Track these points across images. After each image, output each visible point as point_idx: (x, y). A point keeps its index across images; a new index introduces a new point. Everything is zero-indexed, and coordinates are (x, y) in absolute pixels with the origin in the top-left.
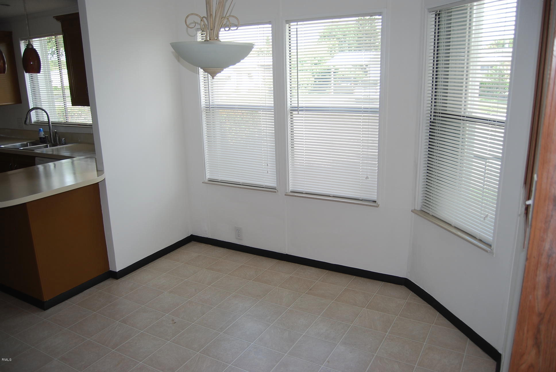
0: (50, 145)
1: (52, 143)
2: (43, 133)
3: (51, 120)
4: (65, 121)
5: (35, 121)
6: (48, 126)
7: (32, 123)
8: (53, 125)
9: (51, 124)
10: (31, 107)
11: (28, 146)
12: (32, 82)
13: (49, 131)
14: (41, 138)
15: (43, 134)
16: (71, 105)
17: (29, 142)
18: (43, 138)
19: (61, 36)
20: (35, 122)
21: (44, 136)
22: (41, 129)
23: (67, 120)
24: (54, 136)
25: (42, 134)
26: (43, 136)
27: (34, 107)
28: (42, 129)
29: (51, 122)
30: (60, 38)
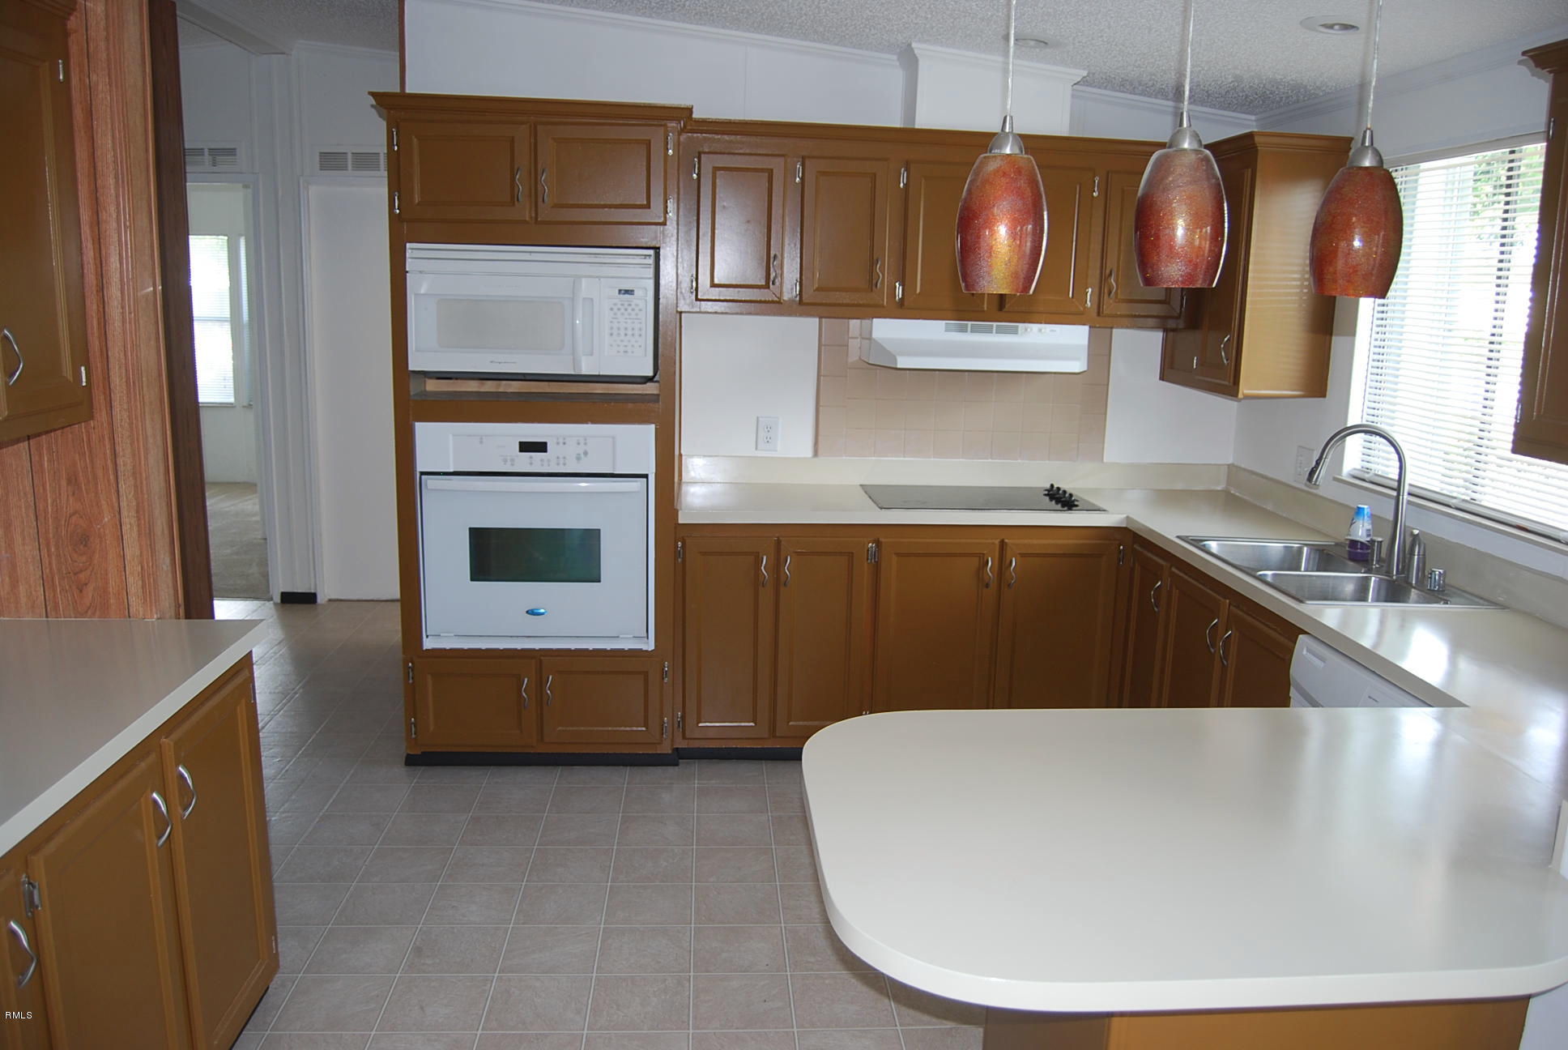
0: (1380, 579)
1: (1389, 573)
2: (1366, 524)
3: (1410, 479)
4: (1468, 498)
5: (1355, 469)
6: (1393, 502)
7: (1340, 474)
8: (1411, 502)
9: (1406, 494)
10: (1353, 420)
11: (1298, 569)
12: (1378, 326)
13: (1391, 517)
14: (1354, 543)
15: (1368, 530)
16: (1510, 446)
17: (1306, 545)
18: (1362, 543)
19: (1542, 147)
20: (1353, 473)
21: (1368, 535)
22: (1366, 507)
23: (1475, 496)
24: (1404, 551)
25: (1361, 531)
26: (1365, 534)
27: (1365, 423)
28: (1370, 508)
29: (1410, 485)
30: (1534, 155)
